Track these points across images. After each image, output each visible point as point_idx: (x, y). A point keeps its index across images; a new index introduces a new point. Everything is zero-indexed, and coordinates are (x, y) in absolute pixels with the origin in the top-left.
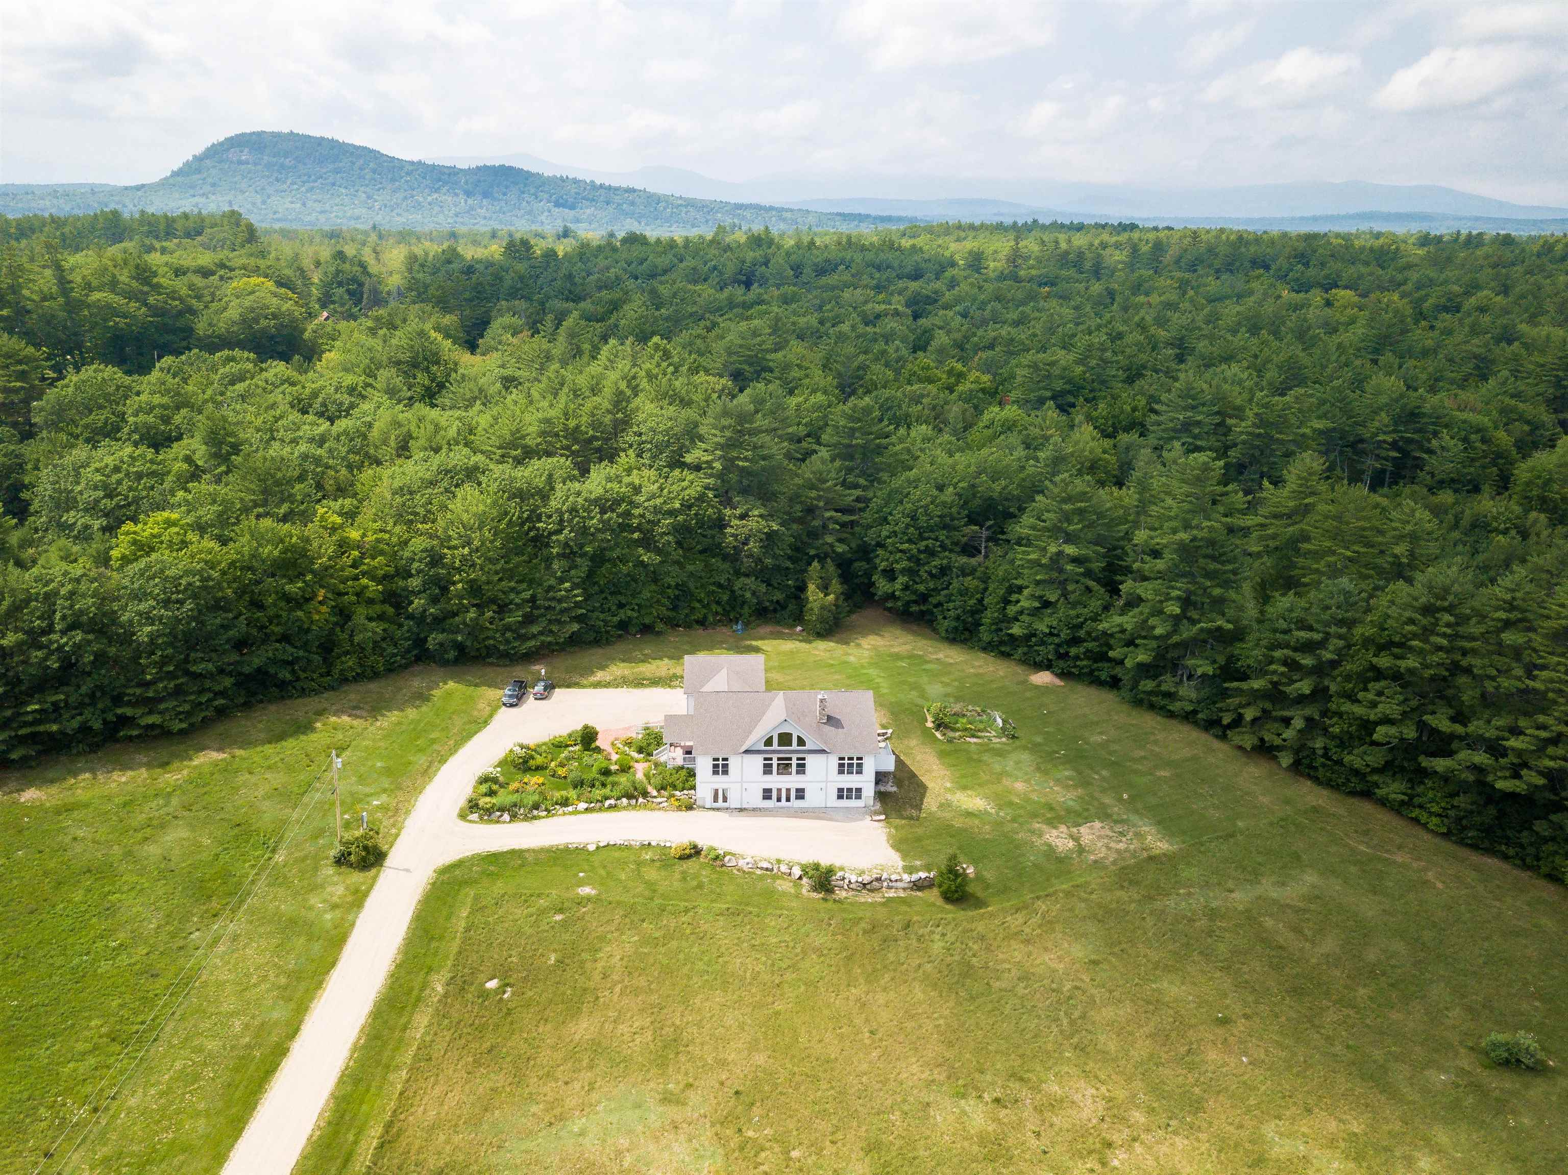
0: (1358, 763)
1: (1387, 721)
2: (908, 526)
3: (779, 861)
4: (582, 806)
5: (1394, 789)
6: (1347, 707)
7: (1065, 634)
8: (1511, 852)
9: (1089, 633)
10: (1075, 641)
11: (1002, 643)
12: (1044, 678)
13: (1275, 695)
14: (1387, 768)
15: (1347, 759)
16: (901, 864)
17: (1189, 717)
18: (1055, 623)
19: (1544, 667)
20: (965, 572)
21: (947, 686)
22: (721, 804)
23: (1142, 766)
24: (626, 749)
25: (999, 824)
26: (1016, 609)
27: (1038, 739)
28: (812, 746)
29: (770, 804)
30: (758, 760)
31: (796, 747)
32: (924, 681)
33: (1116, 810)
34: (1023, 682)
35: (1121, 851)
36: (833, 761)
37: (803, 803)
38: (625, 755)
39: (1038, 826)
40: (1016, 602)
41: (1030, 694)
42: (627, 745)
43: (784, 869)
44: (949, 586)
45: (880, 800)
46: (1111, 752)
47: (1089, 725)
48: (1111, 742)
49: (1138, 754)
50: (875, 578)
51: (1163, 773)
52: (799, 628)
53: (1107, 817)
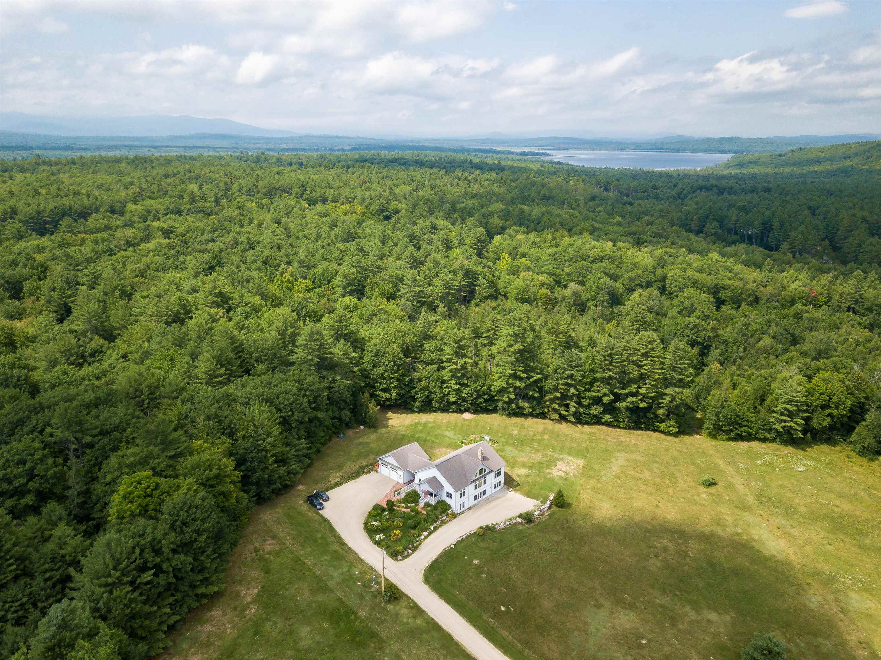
0: (596, 413)
1: (605, 395)
2: (393, 366)
3: (510, 519)
4: (425, 533)
5: (608, 418)
6: (588, 394)
7: (475, 395)
8: (643, 426)
9: (484, 392)
10: (479, 396)
11: (444, 406)
12: (467, 416)
13: (564, 396)
14: (605, 412)
15: (591, 412)
16: (537, 501)
17: (531, 415)
18: (470, 391)
19: (645, 365)
20: (420, 380)
21: (449, 431)
22: (462, 509)
23: (538, 437)
24: (403, 505)
25: (538, 476)
26: (448, 390)
27: (503, 440)
28: (488, 471)
29: (476, 501)
30: (473, 485)
31: (483, 473)
32: (440, 432)
33: (556, 455)
34: (464, 420)
35: (575, 469)
36: (493, 474)
37: (486, 496)
38: (407, 507)
39: (547, 471)
40: (447, 387)
41: (473, 424)
42: (401, 503)
43: (514, 521)
44: (414, 388)
45: (505, 483)
46: (525, 436)
47: (506, 427)
48: (519, 431)
49: (531, 433)
50: (378, 393)
51: (546, 437)
52: (362, 427)
53: (557, 459)
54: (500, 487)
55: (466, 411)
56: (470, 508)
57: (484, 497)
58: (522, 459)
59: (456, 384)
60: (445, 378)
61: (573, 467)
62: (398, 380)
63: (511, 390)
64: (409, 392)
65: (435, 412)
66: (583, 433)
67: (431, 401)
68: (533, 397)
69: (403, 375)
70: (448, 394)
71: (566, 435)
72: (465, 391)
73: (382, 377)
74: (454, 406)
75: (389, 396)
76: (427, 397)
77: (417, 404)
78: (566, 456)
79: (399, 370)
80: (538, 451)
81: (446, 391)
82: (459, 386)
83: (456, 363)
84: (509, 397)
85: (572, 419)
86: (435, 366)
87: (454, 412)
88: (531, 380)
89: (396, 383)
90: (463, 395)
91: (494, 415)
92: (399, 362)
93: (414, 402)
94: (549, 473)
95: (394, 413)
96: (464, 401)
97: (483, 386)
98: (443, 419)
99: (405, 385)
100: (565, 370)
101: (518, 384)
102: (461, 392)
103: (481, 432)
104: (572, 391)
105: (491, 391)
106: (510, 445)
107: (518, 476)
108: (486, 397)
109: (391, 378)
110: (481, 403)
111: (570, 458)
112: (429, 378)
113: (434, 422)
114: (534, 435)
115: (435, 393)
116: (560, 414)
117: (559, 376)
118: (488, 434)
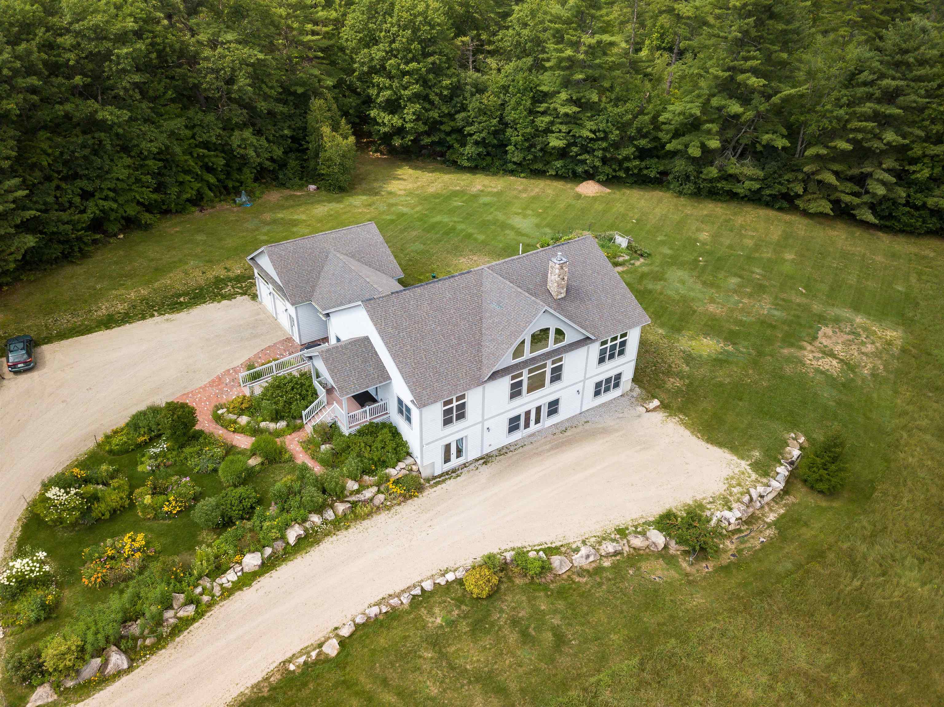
2: (410, 41)
3: (622, 532)
4: (254, 560)
7: (615, 135)
9: (639, 130)
10: (625, 141)
11: (535, 159)
12: (589, 189)
15: (930, 202)
16: (744, 465)
18: (602, 126)
20: (480, 89)
21: (525, 216)
22: (455, 462)
23: (767, 254)
24: (244, 420)
25: (755, 364)
26: (547, 119)
27: (667, 251)
28: (570, 337)
29: (517, 436)
30: (505, 383)
31: (551, 346)
32: (500, 216)
33: (817, 307)
34: (578, 196)
35: (877, 355)
36: (595, 349)
37: (555, 419)
38: (255, 431)
39: (786, 351)
40: (544, 113)
41: (599, 207)
42: (242, 412)
43: (638, 542)
44: (464, 108)
45: (636, 380)
46: (730, 247)
47: (680, 224)
48: (716, 236)
49: (749, 243)
50: (373, 113)
51: (789, 256)
52: (312, 187)
53: (822, 319)
54: (615, 394)
55: (589, 176)
56: (486, 459)
57: (548, 422)
58: (712, 308)
59: (571, 101)
60: (544, 88)
61: (869, 348)
62: (424, 82)
63: (714, 127)
64: (451, 116)
65: (512, 172)
66: (894, 256)
67: (503, 145)
68: (770, 148)
69: (436, 70)
70: (548, 131)
71: (845, 256)
72: (590, 125)
73: (381, 70)
74: (559, 164)
75: (396, 121)
76: (495, 133)
77: (469, 149)
78: (846, 313)
79: (426, 55)
80: (760, 288)
81: (542, 121)
82: (576, 109)
83: (576, 45)
84: (703, 146)
85: (870, 218)
86: (529, 61)
87: (558, 177)
88: (776, 99)
89: (416, 88)
90: (586, 133)
91: (657, 194)
92: (425, 32)
93: (464, 145)
94: (789, 360)
95: (416, 168)
96: (585, 150)
97: (642, 112)
98: (525, 190)
99: (440, 95)
100: (883, 76)
101: (735, 108)
102: (581, 126)
103: (612, 227)
104: (890, 136)
105: (657, 128)
106: (681, 265)
107: (689, 358)
108: (643, 142)
109: (404, 73)
110: (627, 159)
111: (859, 320)
112: (505, 89)
113: (499, 194)
114: (757, 247)
115: (514, 125)
116: (836, 203)
117: (861, 91)
118: (625, 233)
